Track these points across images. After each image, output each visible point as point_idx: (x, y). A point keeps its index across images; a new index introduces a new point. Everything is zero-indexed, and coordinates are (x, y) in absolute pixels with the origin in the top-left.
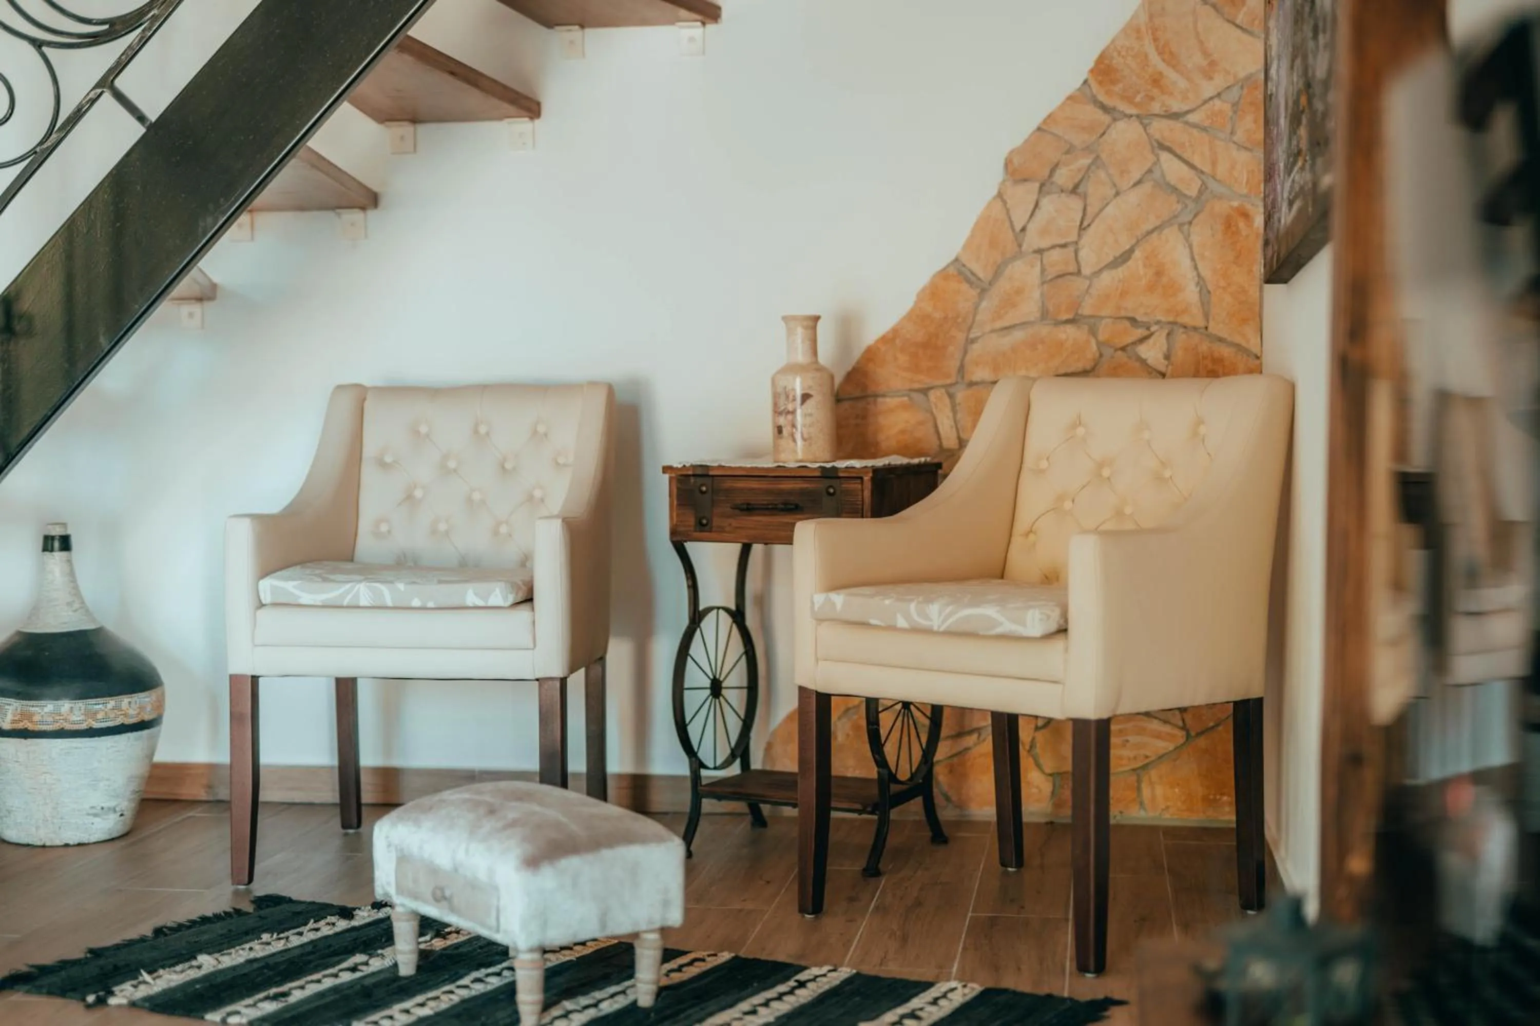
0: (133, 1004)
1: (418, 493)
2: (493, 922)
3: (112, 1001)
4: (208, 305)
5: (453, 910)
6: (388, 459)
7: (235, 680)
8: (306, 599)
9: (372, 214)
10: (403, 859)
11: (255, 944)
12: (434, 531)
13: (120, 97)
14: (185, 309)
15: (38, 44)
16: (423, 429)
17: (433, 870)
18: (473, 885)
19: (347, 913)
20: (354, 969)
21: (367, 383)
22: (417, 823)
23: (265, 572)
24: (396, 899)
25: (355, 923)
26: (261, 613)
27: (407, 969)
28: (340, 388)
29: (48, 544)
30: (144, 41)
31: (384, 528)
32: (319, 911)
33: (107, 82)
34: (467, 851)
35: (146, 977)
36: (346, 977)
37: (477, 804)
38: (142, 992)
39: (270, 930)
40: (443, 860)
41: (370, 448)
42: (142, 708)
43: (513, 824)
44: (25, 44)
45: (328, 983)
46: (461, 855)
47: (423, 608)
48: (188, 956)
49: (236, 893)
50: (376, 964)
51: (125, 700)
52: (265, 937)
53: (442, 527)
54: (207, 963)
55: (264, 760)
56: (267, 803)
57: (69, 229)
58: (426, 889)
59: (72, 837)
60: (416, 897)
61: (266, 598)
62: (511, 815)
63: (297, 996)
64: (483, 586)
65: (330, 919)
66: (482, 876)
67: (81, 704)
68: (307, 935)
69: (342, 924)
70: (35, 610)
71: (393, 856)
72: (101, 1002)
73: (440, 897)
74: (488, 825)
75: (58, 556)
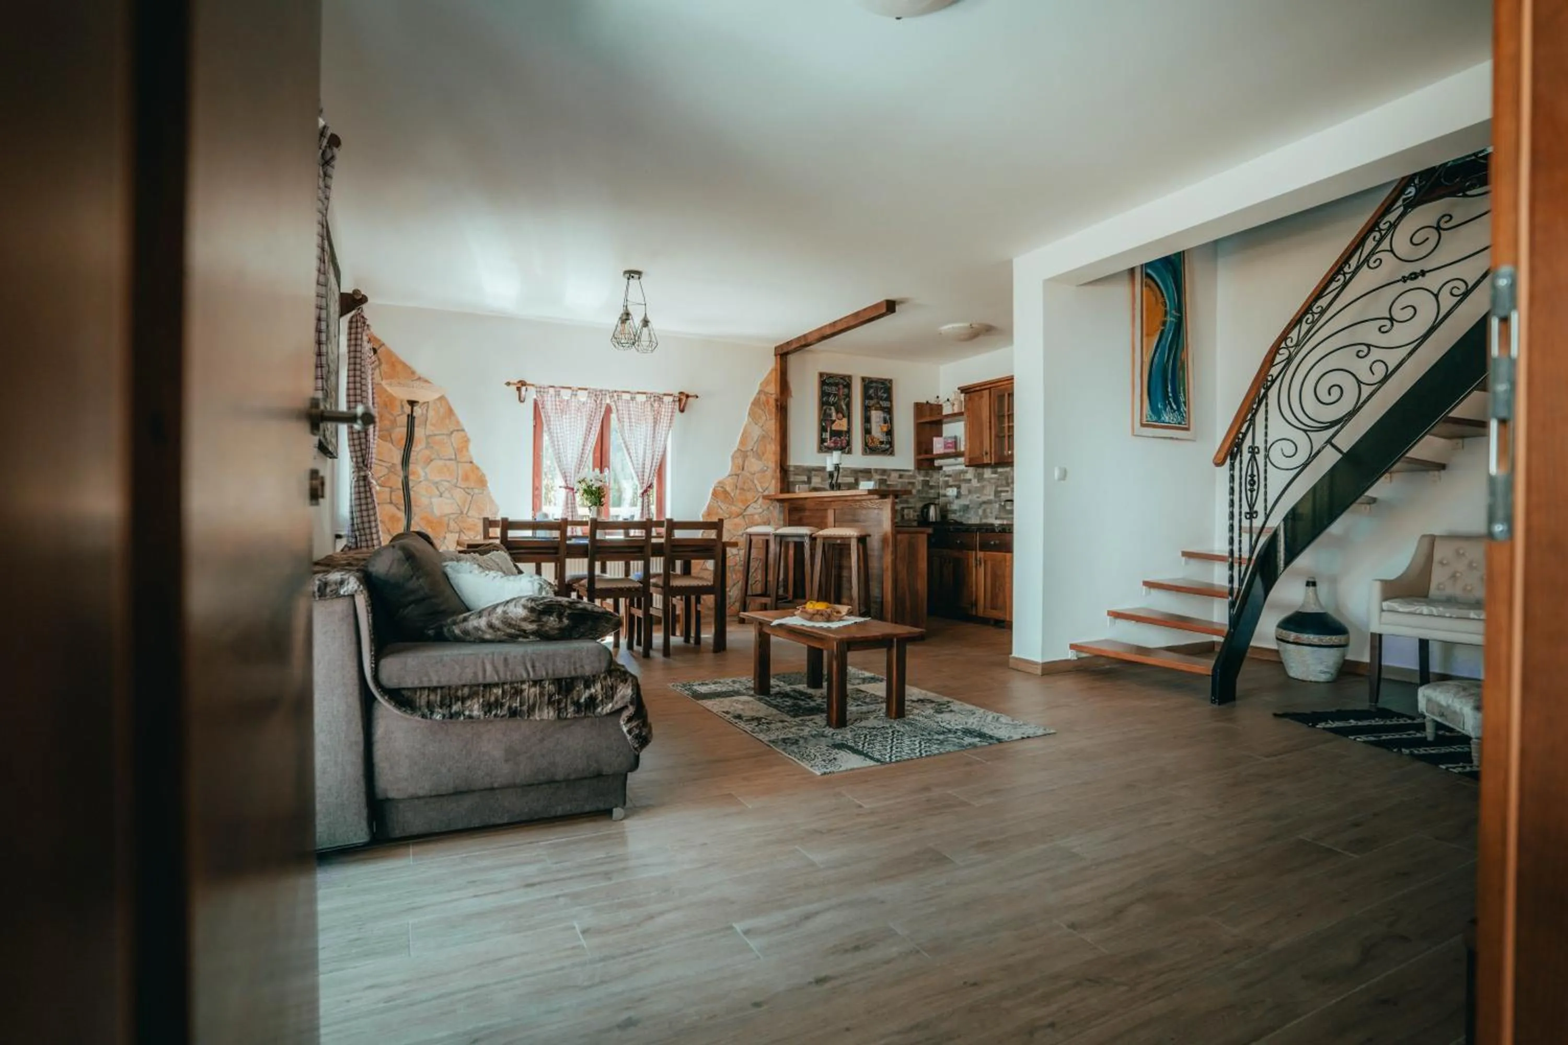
0: (1324, 729)
1: (1458, 575)
2: (1462, 727)
3: (1318, 726)
4: (1373, 505)
5: (1447, 720)
6: (1445, 562)
7: (1373, 635)
8: (1401, 610)
9: (1443, 472)
10: (1429, 700)
11: (1373, 721)
12: (1464, 589)
13: (1334, 446)
14: (1363, 506)
15: (1305, 431)
16: (1461, 552)
17: (1440, 706)
18: (1455, 712)
19: (1413, 718)
20: (1409, 735)
21: (1436, 534)
22: (1435, 690)
23: (1385, 599)
24: (1427, 714)
25: (1415, 722)
26: (1384, 614)
27: (1430, 738)
28: (1424, 536)
29: (1308, 584)
30: (1342, 427)
31: (1442, 586)
32: (1400, 716)
33: (1329, 442)
34: (1453, 701)
35: (1331, 722)
36: (1405, 736)
37: (1458, 686)
38: (1328, 726)
39: (1379, 718)
40: (1444, 703)
41: (1437, 556)
42: (1340, 640)
43: (1473, 695)
44: (1301, 432)
45: (1397, 736)
46: (1450, 702)
47: (1450, 617)
48: (1347, 719)
49: (1371, 706)
50: (1418, 735)
51: (1334, 637)
52: (1377, 719)
53: (1469, 588)
54: (1353, 722)
55: (1384, 663)
56: (1384, 679)
57: (1314, 489)
58: (1436, 710)
59: (1313, 679)
60: (1433, 714)
61: (1385, 608)
62: (1472, 692)
63: (1384, 737)
64: (1477, 612)
65: (1405, 719)
66: (1458, 710)
67: (1317, 636)
68: (1394, 722)
69: (1409, 721)
70: (1303, 606)
71: (1425, 699)
72: (1314, 726)
73: (1442, 715)
74: (1462, 693)
75: (1311, 588)
